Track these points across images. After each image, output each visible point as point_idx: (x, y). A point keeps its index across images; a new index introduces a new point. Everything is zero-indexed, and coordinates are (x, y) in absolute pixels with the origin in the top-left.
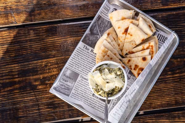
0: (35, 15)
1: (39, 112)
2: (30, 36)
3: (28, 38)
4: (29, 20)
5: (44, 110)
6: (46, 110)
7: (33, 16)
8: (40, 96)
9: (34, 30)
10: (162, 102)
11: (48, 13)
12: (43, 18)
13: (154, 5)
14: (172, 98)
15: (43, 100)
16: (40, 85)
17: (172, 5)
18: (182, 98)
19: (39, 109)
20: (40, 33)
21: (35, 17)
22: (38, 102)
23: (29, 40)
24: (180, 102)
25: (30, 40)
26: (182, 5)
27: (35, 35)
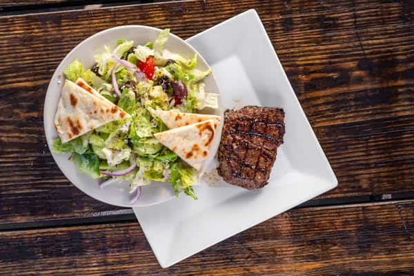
0: (357, 220)
1: (354, 10)
2: (368, 176)
3: (374, 171)
4: (369, 210)
5: (343, 14)
6: (340, 15)
7: (362, 218)
8: (351, 45)
9: (360, 189)
10: (89, 24)
11: (328, 225)
12: (339, 214)
13: (99, 234)
14: (66, 32)
15: (346, 37)
16: (352, 70)
17: (59, 234)
18: (47, 31)
19: (355, 16)
20: (347, 181)
21: (357, 217)
22: (357, 33)
23: (370, 168)
24: (50, 24)
25: (368, 166)
26: (38, 233)
27: (357, 178)
